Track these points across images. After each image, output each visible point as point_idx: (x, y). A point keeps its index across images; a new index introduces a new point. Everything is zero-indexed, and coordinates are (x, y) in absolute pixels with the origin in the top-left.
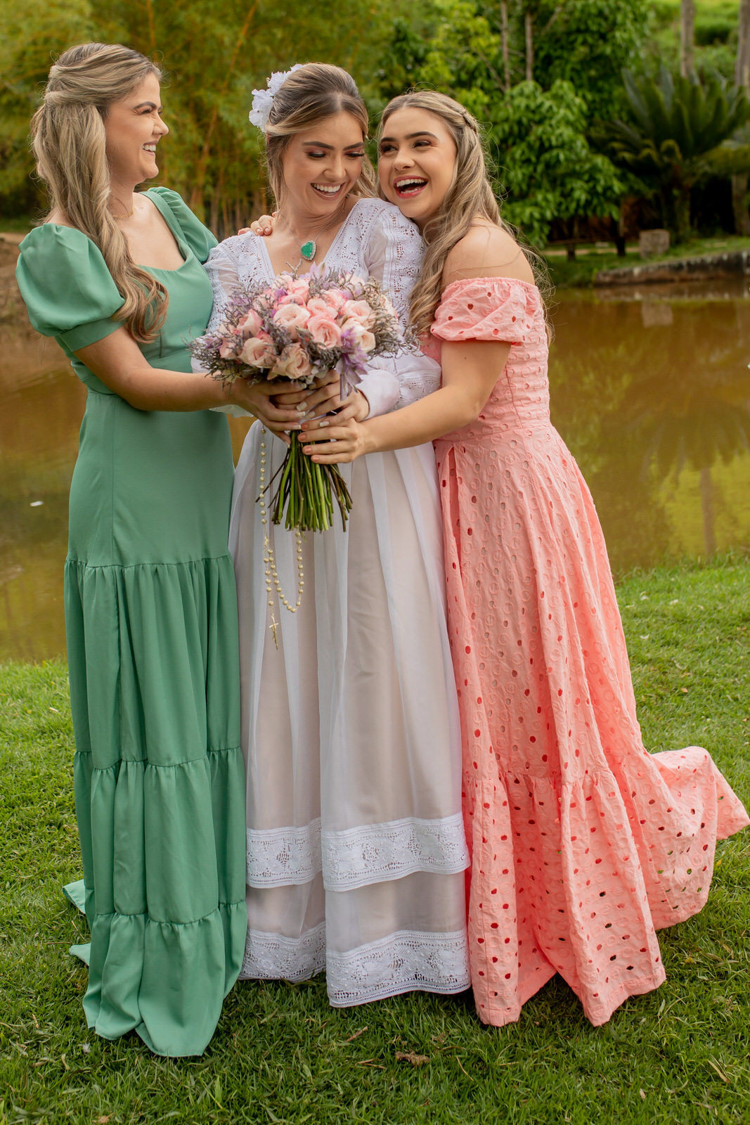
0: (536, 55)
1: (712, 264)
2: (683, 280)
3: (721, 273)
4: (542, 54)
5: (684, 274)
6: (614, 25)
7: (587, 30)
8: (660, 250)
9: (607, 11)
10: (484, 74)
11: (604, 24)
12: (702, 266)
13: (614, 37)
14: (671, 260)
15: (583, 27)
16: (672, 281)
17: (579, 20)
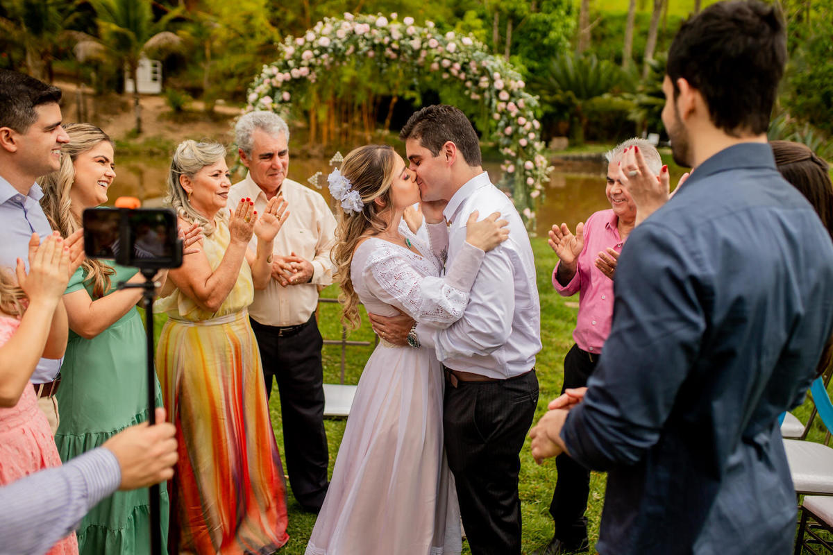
0: (512, 40)
4: (514, 40)
6: (551, 28)
17: (533, 25)
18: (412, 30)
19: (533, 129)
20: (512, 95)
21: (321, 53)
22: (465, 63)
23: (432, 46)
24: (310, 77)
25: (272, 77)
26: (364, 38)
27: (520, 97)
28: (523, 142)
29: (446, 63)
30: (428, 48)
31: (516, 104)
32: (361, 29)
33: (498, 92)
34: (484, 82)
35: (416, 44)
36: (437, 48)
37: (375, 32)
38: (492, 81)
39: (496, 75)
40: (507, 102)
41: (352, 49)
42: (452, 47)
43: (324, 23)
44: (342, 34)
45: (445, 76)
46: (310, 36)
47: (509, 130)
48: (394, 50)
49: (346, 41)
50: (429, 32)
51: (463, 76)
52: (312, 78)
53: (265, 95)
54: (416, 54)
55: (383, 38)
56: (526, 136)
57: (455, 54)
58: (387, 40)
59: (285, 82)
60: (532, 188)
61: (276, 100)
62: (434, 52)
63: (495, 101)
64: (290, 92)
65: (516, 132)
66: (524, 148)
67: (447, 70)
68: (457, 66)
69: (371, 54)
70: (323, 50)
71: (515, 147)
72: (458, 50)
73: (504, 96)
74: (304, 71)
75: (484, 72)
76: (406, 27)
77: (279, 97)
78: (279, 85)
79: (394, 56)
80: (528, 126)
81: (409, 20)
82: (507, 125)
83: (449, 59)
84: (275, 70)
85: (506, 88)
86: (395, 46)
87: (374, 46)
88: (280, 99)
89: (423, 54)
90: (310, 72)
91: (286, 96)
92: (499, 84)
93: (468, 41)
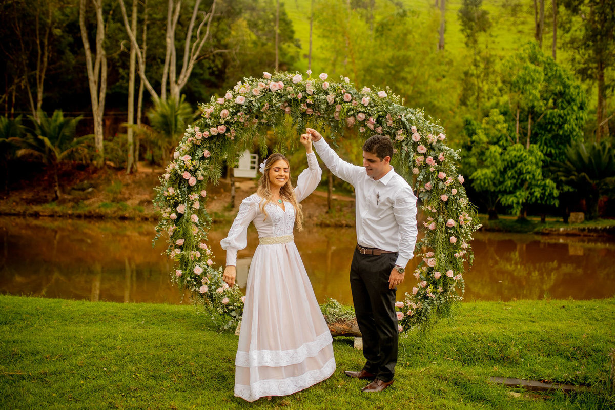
0: (532, 132)
1: (601, 229)
2: (585, 236)
3: (605, 234)
4: (533, 132)
5: (586, 232)
6: (565, 121)
7: (553, 123)
8: (579, 221)
9: (563, 115)
10: (505, 139)
11: (561, 120)
12: (596, 230)
13: (564, 127)
14: (582, 226)
15: (551, 121)
16: (579, 235)
17: (549, 119)
18: (326, 85)
19: (456, 184)
20: (431, 147)
21: (239, 111)
22: (380, 116)
23: (345, 99)
24: (228, 135)
25: (193, 135)
26: (279, 94)
27: (441, 150)
28: (445, 198)
29: (362, 116)
30: (342, 101)
31: (436, 158)
32: (274, 86)
33: (415, 145)
34: (401, 136)
35: (330, 98)
36: (351, 101)
37: (290, 89)
38: (409, 133)
39: (414, 127)
40: (425, 155)
41: (267, 105)
42: (366, 100)
43: (243, 82)
44: (257, 91)
45: (362, 130)
46: (229, 94)
47: (429, 185)
48: (309, 105)
49: (260, 98)
50: (343, 86)
51: (379, 130)
52: (231, 135)
53: (186, 153)
54: (330, 108)
55: (297, 93)
56: (448, 191)
57: (369, 108)
58: (301, 95)
59: (204, 140)
60: (456, 247)
61: (197, 157)
62: (347, 106)
63: (412, 154)
64: (210, 149)
65: (436, 186)
66: (447, 203)
67: (363, 123)
68: (373, 120)
69: (287, 109)
70: (238, 107)
71: (435, 204)
72: (373, 103)
73: (422, 149)
74: (222, 129)
75: (400, 124)
76: (321, 82)
77: (199, 153)
78: (199, 143)
79: (310, 111)
80: (450, 180)
81: (324, 76)
82: (427, 180)
83: (363, 112)
84: (197, 129)
85: (424, 141)
86: (308, 101)
87: (289, 102)
88: (201, 156)
89: (338, 108)
90: (228, 130)
91: (207, 153)
92: (416, 137)
93: (382, 94)
